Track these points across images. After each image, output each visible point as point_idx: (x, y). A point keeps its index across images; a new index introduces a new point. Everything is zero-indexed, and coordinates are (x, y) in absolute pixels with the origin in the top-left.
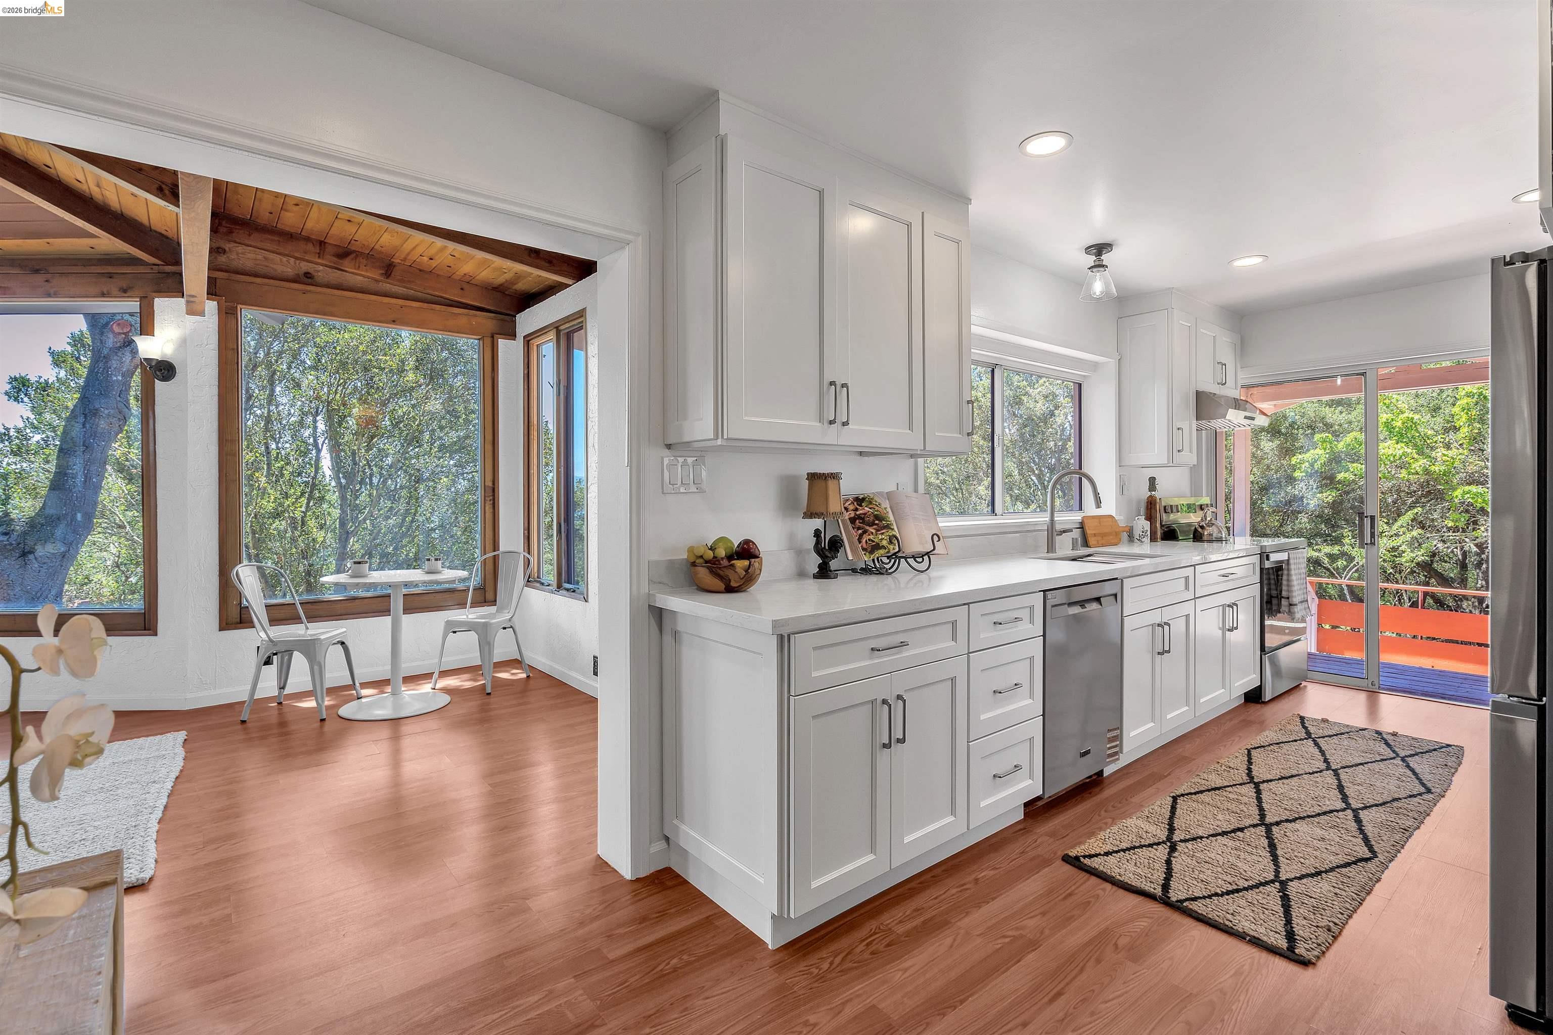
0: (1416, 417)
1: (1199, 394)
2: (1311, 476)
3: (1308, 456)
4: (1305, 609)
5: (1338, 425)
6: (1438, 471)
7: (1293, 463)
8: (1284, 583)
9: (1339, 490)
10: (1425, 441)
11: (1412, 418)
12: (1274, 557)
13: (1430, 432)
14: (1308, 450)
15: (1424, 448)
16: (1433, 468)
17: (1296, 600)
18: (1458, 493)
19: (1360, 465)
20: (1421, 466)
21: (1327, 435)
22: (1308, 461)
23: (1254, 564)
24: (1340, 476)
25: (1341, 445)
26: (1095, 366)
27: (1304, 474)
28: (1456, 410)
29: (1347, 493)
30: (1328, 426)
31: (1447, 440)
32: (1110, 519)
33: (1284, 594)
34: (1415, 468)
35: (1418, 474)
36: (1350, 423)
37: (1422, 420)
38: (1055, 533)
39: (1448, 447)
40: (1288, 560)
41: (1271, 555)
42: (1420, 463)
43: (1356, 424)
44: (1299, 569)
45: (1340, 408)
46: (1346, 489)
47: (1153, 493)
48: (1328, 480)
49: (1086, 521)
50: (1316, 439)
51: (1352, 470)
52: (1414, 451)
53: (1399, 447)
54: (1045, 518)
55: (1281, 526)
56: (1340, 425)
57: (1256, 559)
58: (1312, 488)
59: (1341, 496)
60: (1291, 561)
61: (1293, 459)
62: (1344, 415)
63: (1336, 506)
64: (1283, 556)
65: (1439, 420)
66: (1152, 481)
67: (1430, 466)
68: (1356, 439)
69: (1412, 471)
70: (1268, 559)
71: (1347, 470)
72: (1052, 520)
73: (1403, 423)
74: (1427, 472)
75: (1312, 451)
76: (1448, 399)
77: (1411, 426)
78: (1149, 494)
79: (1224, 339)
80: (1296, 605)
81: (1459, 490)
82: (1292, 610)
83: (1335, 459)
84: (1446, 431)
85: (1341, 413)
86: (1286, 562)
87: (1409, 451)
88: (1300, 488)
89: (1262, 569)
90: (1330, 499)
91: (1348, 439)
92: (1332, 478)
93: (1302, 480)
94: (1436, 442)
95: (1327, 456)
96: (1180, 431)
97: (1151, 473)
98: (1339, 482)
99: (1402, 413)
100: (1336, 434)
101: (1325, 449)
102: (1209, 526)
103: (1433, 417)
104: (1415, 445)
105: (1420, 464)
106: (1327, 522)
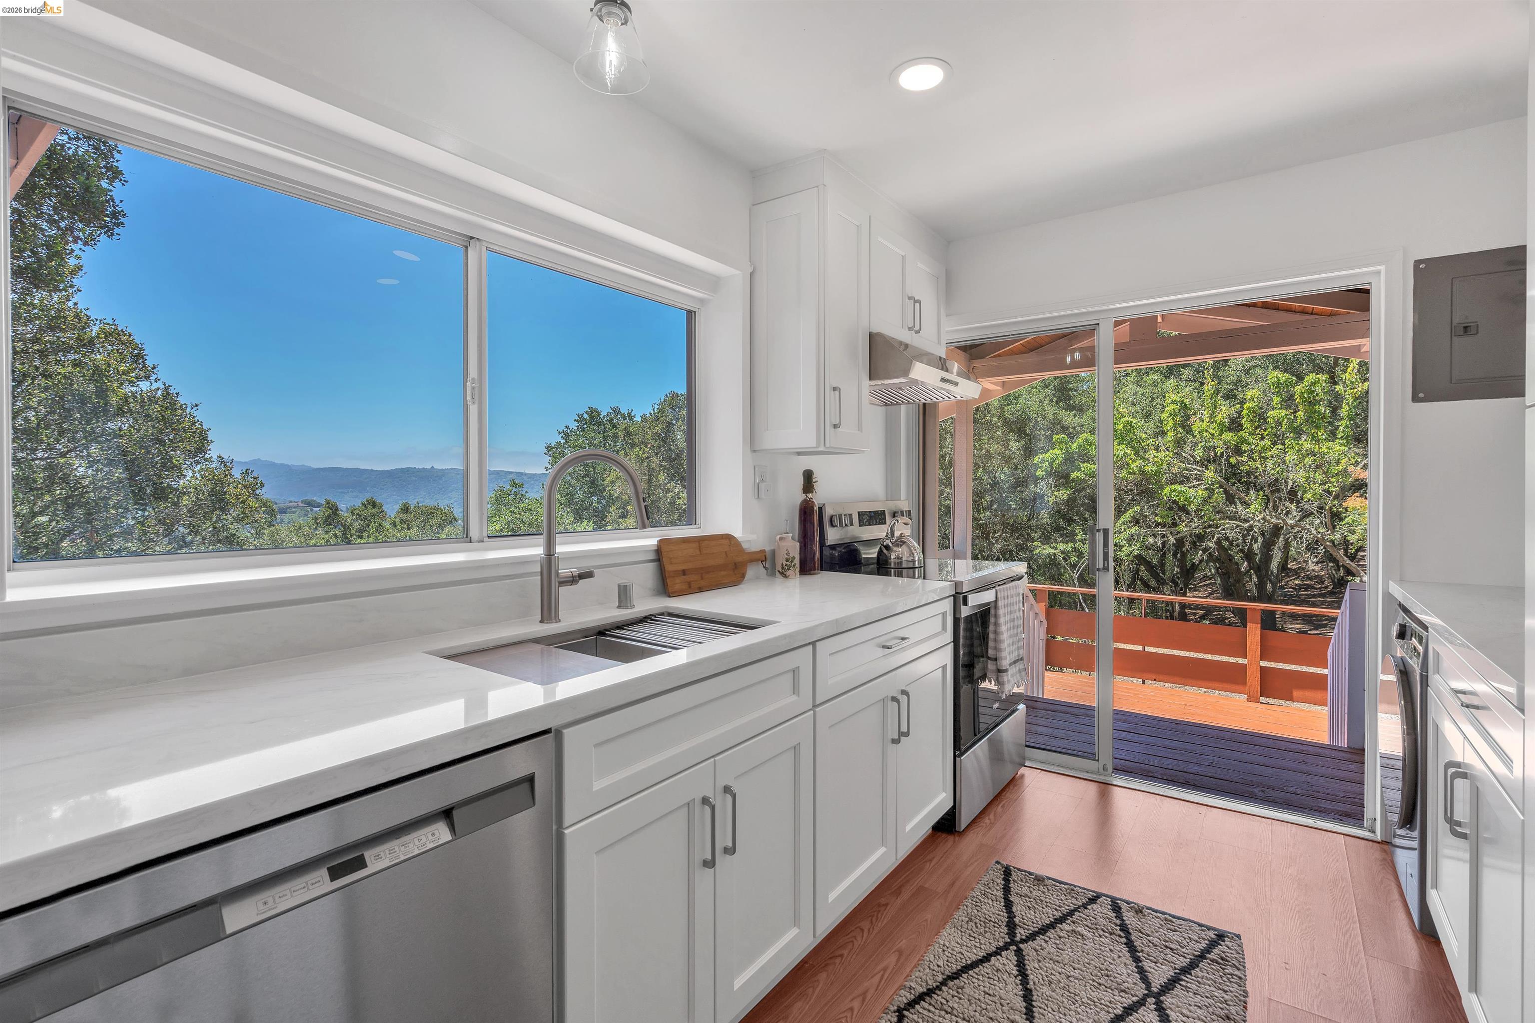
0: (1134, 421)
1: (874, 339)
2: (1050, 475)
3: (1047, 456)
4: (1020, 671)
5: (1072, 428)
6: (1150, 472)
7: (1036, 462)
8: (991, 636)
9: (1072, 489)
10: (1140, 444)
11: (1131, 422)
12: (975, 600)
13: (1144, 436)
14: (1048, 451)
15: (1139, 451)
16: (1147, 468)
17: (1005, 663)
18: (1167, 490)
19: (1089, 465)
20: (1137, 466)
21: (1063, 436)
22: (1048, 461)
23: (944, 615)
24: (1074, 475)
25: (1074, 446)
26: (714, 283)
27: (1044, 473)
28: (1165, 415)
29: (1079, 491)
30: (1065, 429)
31: (1157, 443)
32: (726, 542)
33: (991, 652)
34: (1133, 468)
35: (1135, 474)
36: (1082, 426)
37: (1139, 424)
38: (554, 583)
39: (1157, 449)
40: (996, 601)
41: (970, 597)
42: (1137, 464)
43: (1086, 427)
44: (1011, 612)
45: (1074, 412)
46: (1079, 487)
47: (810, 495)
48: (1062, 478)
49: (665, 549)
50: (1054, 440)
51: (1083, 469)
52: (1133, 452)
53: (1121, 448)
54: (535, 550)
55: (1029, 520)
56: (1074, 428)
57: (947, 606)
58: (1051, 487)
59: (1074, 494)
60: (1000, 603)
61: (1035, 458)
62: (1077, 419)
63: (1071, 502)
64: (988, 597)
65: (1151, 425)
66: (808, 476)
67: (1144, 466)
68: (1087, 439)
69: (1131, 471)
70: (965, 603)
71: (1079, 470)
72: (550, 553)
73: (1124, 426)
74: (1142, 472)
75: (1051, 451)
76: (1158, 406)
77: (1130, 429)
78: (803, 496)
79: (919, 264)
80: (1006, 671)
81: (1167, 489)
82: (1000, 679)
83: (1070, 459)
84: (1156, 435)
85: (1075, 416)
86: (993, 605)
87: (1129, 451)
88: (1042, 487)
89: (956, 621)
90: (1065, 497)
91: (1080, 439)
92: (1066, 477)
93: (1043, 479)
94: (1148, 445)
95: (1063, 456)
96: (837, 393)
97: (808, 463)
98: (1073, 481)
99: (1123, 417)
100: (1071, 436)
101: (1061, 449)
102: (897, 546)
103: (1146, 422)
104: (1133, 447)
105: (1135, 465)
106: (1064, 517)
